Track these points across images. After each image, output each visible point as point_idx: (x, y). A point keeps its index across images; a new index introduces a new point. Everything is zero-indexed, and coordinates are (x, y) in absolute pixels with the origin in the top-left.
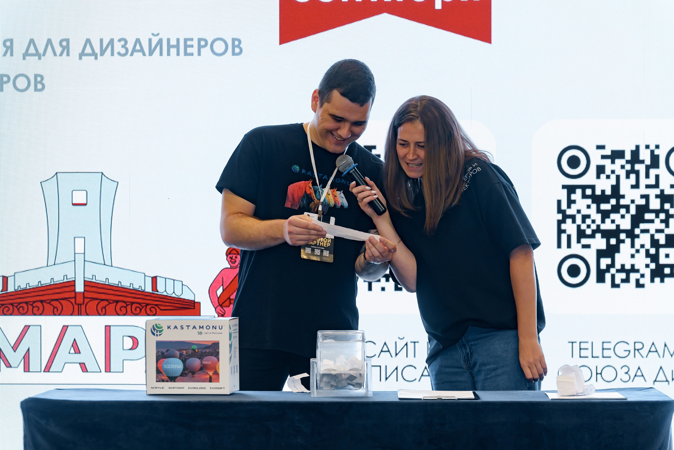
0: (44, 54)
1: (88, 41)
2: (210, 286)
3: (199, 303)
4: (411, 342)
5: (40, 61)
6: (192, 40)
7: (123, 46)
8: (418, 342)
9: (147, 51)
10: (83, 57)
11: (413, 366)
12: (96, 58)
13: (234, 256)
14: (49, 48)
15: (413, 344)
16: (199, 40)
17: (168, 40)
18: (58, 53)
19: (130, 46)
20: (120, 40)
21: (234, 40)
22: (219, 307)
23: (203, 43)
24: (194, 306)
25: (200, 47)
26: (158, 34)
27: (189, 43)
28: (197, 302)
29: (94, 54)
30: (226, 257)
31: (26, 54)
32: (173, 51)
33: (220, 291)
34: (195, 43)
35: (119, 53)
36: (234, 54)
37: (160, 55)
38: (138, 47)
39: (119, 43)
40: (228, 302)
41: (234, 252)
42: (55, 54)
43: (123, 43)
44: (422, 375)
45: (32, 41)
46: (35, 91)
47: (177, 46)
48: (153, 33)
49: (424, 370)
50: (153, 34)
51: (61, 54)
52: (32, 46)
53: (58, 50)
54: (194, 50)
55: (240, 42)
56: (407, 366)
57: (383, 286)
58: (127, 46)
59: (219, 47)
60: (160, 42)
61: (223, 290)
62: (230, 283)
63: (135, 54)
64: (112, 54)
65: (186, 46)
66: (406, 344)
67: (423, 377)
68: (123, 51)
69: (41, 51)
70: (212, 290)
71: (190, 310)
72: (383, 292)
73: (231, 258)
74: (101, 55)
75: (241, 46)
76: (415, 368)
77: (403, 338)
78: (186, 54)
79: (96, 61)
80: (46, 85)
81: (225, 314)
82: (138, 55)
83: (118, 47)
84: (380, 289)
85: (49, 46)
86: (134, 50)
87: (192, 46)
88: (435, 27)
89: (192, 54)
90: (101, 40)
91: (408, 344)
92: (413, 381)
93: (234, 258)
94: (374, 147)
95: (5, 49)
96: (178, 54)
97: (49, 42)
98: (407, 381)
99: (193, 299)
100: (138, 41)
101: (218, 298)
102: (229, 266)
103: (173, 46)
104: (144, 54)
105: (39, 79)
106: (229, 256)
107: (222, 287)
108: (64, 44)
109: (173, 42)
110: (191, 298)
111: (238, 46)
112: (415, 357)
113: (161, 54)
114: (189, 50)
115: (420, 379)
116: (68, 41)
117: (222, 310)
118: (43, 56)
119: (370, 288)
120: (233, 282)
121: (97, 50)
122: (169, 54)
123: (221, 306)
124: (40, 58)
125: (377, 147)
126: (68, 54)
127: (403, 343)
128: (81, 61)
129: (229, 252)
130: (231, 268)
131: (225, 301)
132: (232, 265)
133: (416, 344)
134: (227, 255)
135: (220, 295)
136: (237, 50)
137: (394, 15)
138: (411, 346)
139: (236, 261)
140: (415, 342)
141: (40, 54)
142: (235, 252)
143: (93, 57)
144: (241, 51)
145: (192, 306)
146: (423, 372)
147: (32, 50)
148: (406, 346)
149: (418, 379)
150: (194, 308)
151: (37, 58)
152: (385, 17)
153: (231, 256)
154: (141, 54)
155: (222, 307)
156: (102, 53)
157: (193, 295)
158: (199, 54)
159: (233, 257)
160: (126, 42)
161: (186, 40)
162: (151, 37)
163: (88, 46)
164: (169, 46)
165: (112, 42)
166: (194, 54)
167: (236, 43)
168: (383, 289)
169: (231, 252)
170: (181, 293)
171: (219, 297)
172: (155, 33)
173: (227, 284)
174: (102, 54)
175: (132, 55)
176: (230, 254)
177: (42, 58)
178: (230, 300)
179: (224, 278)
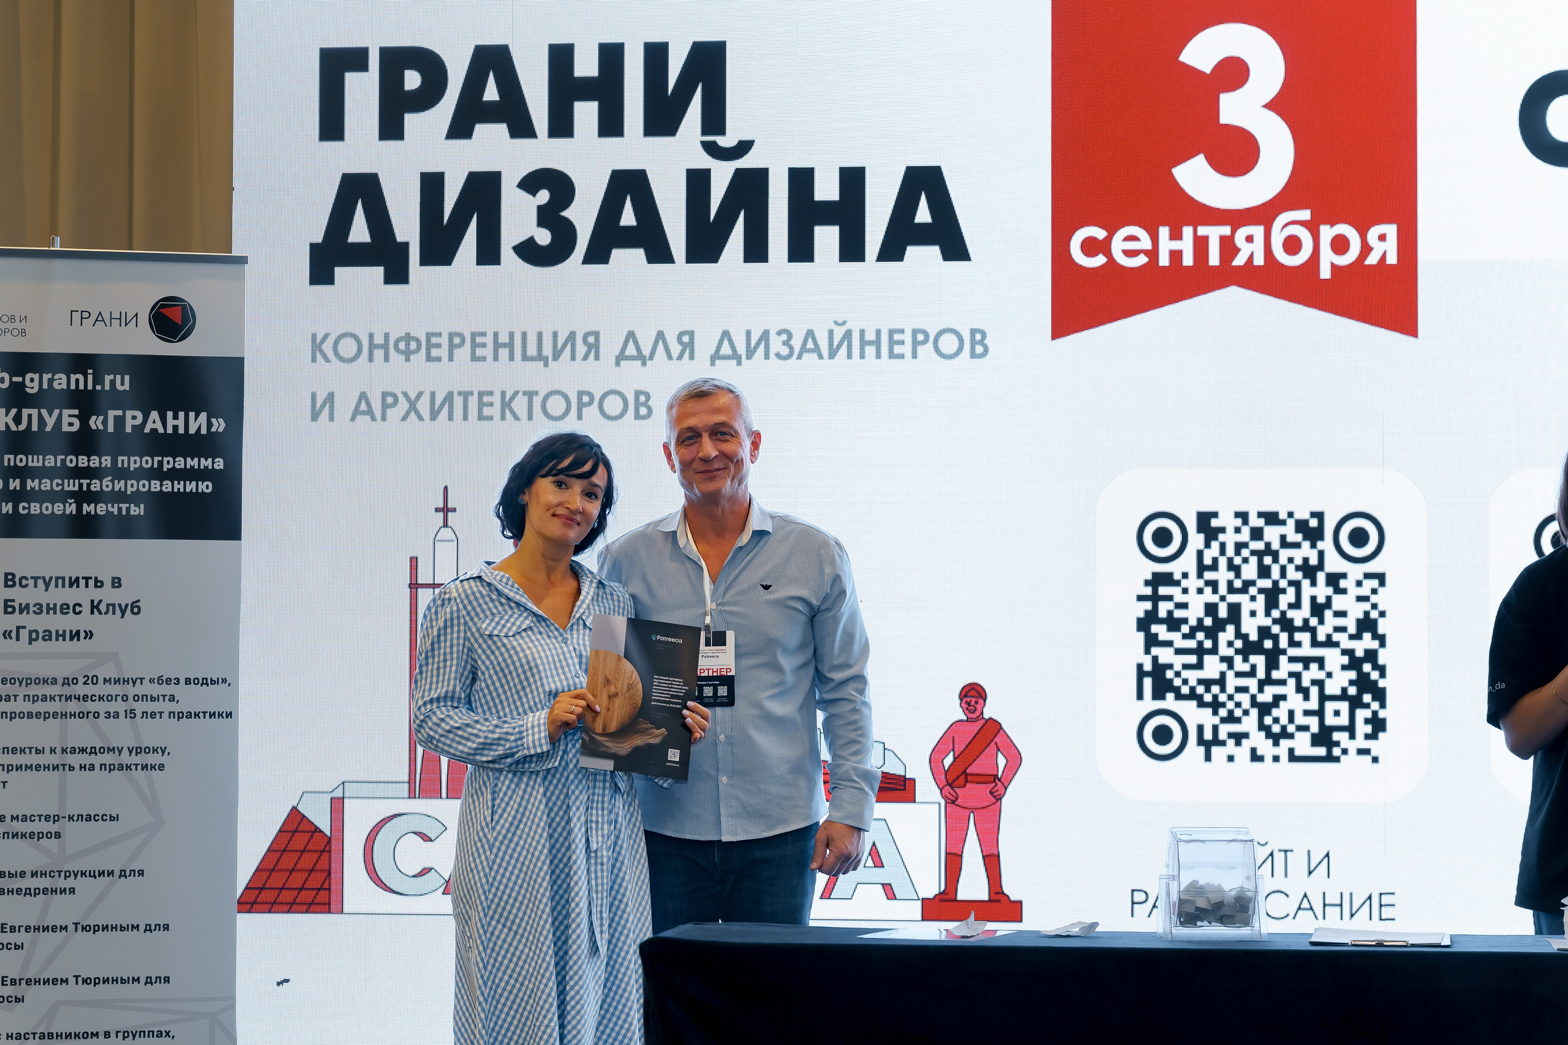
0: (651, 358)
1: (726, 335)
2: (933, 751)
3: (914, 780)
4: (1280, 851)
5: (644, 368)
6: (902, 331)
7: (785, 343)
8: (1292, 851)
9: (825, 351)
10: (717, 362)
11: (1282, 892)
12: (739, 363)
13: (974, 700)
14: (660, 345)
15: (1283, 853)
16: (915, 332)
17: (862, 332)
18: (675, 355)
19: (797, 343)
20: (779, 333)
21: (973, 332)
22: (948, 788)
23: (920, 337)
24: (905, 785)
25: (915, 344)
26: (844, 323)
27: (897, 337)
28: (909, 779)
29: (735, 356)
30: (959, 701)
31: (621, 358)
32: (870, 350)
33: (948, 761)
34: (908, 338)
35: (778, 355)
36: (973, 355)
37: (848, 358)
38: (810, 345)
39: (778, 337)
40: (962, 777)
41: (972, 693)
42: (670, 358)
43: (784, 337)
44: (1299, 908)
45: (631, 335)
46: (635, 419)
47: (877, 343)
48: (835, 319)
49: (1303, 900)
50: (836, 323)
51: (680, 357)
52: (631, 343)
53: (676, 349)
54: (906, 349)
55: (984, 335)
56: (1273, 892)
57: (1231, 753)
58: (792, 342)
59: (949, 344)
60: (848, 335)
61: (955, 759)
62: (967, 746)
63: (805, 355)
64: (767, 357)
65: (892, 343)
66: (1271, 854)
67: (1300, 912)
68: (785, 351)
69: (646, 352)
70: (935, 760)
71: (898, 793)
72: (1231, 764)
73: (968, 704)
74: (747, 359)
75: (986, 342)
76: (1287, 896)
77: (1266, 844)
78: (892, 355)
79: (739, 368)
80: (653, 409)
81: (957, 799)
82: (810, 358)
83: (777, 344)
84: (1225, 759)
85: (661, 343)
86: (804, 349)
87: (902, 343)
88: (1320, 309)
89: (902, 356)
90: (748, 333)
91: (1276, 854)
92: (1283, 918)
93: (973, 703)
94: (1215, 515)
95: (585, 349)
96: (878, 356)
97: (660, 335)
98: (1274, 918)
99: (903, 774)
100: (810, 334)
101: (946, 772)
102: (965, 718)
103: (870, 343)
104: (821, 357)
105: (642, 398)
106: (965, 699)
107: (952, 753)
108: (686, 339)
109: (870, 336)
110: (899, 771)
111: (982, 342)
112: (1286, 876)
113: (849, 356)
114: (897, 349)
115: (1295, 915)
116: (691, 334)
117: (952, 792)
118: (649, 359)
119: (1208, 758)
120: (971, 745)
121: (741, 350)
122: (862, 356)
123: (951, 785)
124: (644, 364)
125: (1220, 515)
126: (692, 357)
127: (1266, 851)
128: (713, 368)
129: (964, 693)
130: (967, 721)
131: (958, 777)
132: (970, 716)
133: (1288, 853)
134: (961, 700)
135: (950, 767)
136: (979, 349)
137: (1249, 289)
138: (1279, 857)
139: (976, 709)
140: (1286, 851)
141: (645, 357)
142: (975, 694)
143: (734, 362)
144: (986, 350)
145: (901, 785)
146: (1301, 903)
147: (631, 350)
148: (1270, 858)
149: (1292, 915)
150: (905, 789)
151: (639, 362)
152: (1233, 292)
153: (968, 699)
154: (815, 355)
155: (952, 788)
156: (750, 354)
157: (903, 767)
158: (915, 355)
159: (971, 701)
160: (790, 336)
161: (891, 333)
162: (834, 327)
163: (726, 342)
164: (863, 343)
165: (765, 336)
166: (906, 356)
167: (978, 337)
168: (1231, 758)
169: (967, 693)
170: (882, 763)
171: (948, 769)
172: (840, 321)
173: (961, 749)
174: (749, 356)
175: (799, 357)
176: (965, 696)
177: (649, 362)
178: (967, 775)
179: (956, 739)
